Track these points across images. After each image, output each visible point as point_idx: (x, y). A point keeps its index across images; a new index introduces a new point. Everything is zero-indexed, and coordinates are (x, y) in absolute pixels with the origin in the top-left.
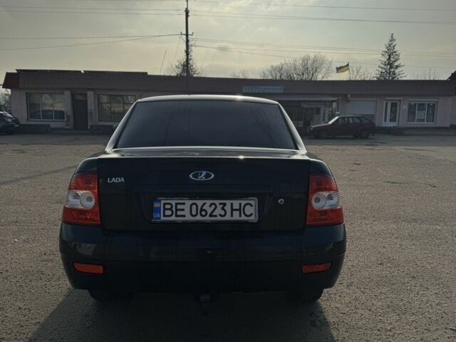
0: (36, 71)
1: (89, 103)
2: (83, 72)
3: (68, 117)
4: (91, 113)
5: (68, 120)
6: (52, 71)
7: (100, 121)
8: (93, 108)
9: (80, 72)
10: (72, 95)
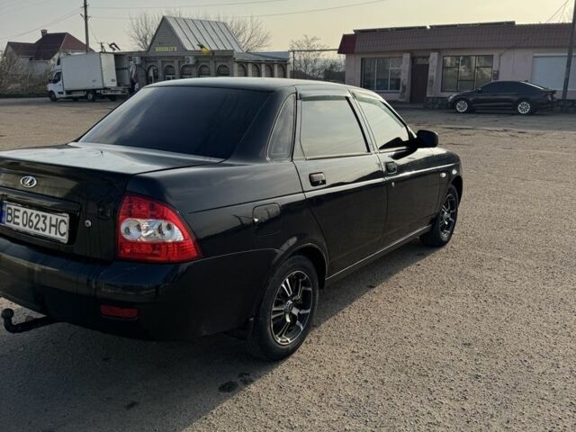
0: (374, 31)
1: (430, 68)
2: (428, 27)
3: (404, 87)
4: (432, 81)
5: (404, 91)
6: (392, 29)
7: (442, 91)
8: (434, 74)
9: (425, 28)
10: (413, 59)
